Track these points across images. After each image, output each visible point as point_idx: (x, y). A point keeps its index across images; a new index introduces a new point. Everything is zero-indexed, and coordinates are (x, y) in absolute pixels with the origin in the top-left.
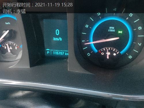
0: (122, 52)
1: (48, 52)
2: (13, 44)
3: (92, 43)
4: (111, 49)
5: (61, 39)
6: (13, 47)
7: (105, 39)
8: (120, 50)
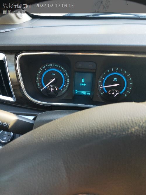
0: (121, 93)
1: (76, 92)
2: (55, 87)
3: (104, 87)
4: (115, 91)
5: (85, 84)
6: (55, 89)
7: (112, 85)
8: (120, 91)
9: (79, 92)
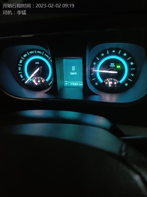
0: (121, 81)
1: (66, 84)
2: (41, 78)
4: (112, 79)
5: (76, 73)
8: (119, 79)
9: (70, 83)
